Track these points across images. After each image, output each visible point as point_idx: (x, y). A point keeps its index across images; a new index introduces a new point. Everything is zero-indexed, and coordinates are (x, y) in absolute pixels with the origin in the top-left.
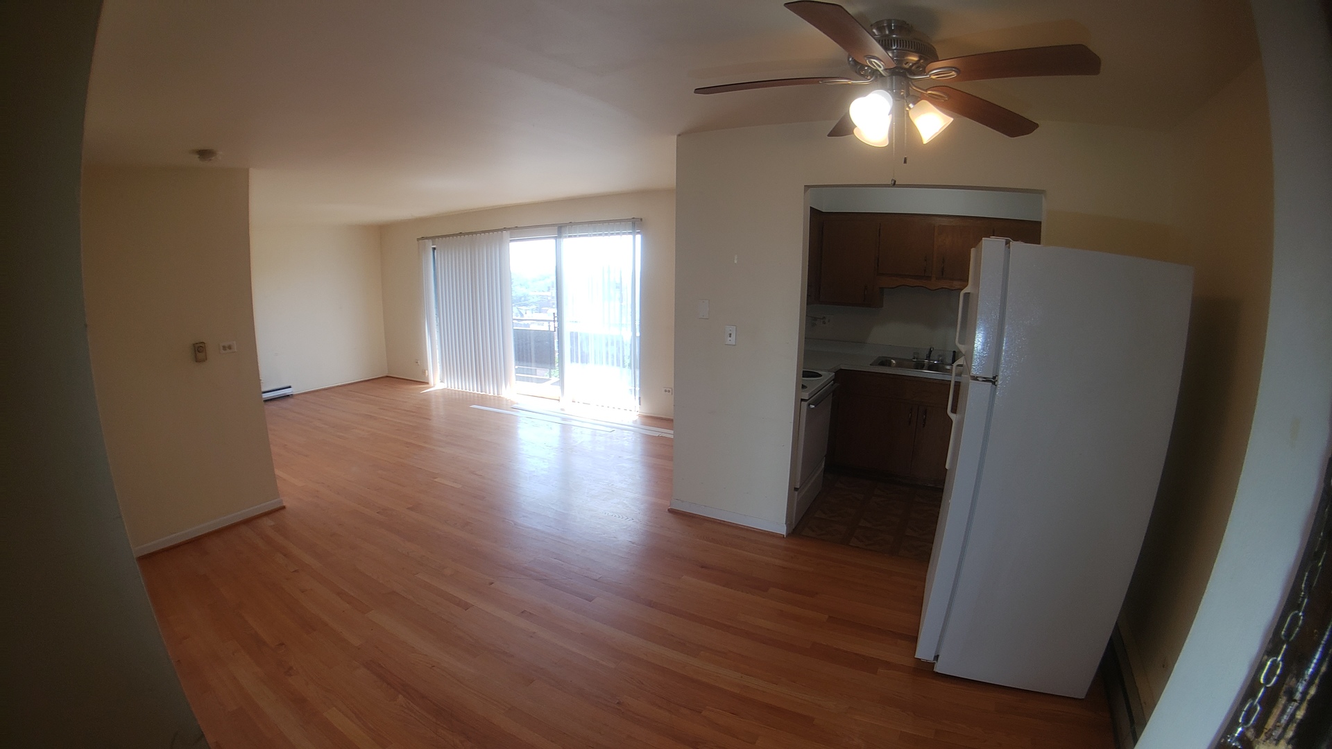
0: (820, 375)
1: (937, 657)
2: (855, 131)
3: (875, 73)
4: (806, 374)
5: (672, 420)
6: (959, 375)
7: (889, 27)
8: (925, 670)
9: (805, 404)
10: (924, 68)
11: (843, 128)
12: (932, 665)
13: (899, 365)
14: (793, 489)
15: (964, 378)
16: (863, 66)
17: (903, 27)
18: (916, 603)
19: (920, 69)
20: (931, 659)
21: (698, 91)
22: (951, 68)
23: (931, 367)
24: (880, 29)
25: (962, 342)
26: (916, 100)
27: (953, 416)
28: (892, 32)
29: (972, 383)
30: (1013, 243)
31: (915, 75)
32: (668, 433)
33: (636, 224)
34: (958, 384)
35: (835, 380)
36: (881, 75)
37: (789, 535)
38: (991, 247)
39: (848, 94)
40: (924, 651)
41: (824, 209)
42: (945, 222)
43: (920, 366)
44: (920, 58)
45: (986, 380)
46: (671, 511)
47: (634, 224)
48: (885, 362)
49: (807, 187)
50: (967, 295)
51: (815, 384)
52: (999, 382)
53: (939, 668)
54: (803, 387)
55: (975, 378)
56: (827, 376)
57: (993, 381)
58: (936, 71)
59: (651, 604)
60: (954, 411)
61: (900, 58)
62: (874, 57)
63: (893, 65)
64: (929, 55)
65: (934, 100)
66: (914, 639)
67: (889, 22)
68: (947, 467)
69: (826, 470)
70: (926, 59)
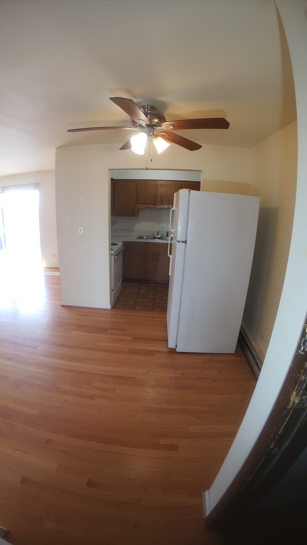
0: (117, 244)
1: (176, 346)
2: (132, 148)
3: (141, 126)
4: (113, 244)
5: (59, 268)
6: (172, 240)
7: (148, 108)
8: (173, 351)
9: (113, 256)
10: (160, 125)
11: (126, 146)
12: (175, 349)
13: (147, 238)
14: (112, 290)
15: (174, 241)
16: (136, 123)
17: (153, 108)
18: (165, 327)
19: (159, 125)
20: (174, 347)
21: (69, 131)
22: (171, 125)
23: (159, 238)
24: (144, 108)
25: (172, 228)
26: (156, 136)
27: (170, 256)
28: (148, 110)
29: (178, 243)
30: (191, 191)
31: (156, 127)
32: (57, 274)
33: (37, 185)
34: (171, 244)
35: (123, 246)
36: (143, 127)
37: (111, 308)
38: (183, 192)
39: (130, 133)
40: (171, 345)
41: (115, 178)
42: (162, 183)
43: (155, 238)
44: (159, 120)
45: (183, 242)
46: (62, 306)
47: (35, 185)
48: (141, 238)
49: (110, 170)
50: (173, 211)
51: (116, 248)
52: (188, 242)
53: (178, 350)
54: (112, 249)
55: (179, 242)
56: (120, 244)
57: (185, 242)
58: (165, 126)
59: (61, 345)
60: (170, 254)
61: (150, 120)
62: (141, 120)
63: (148, 123)
64: (162, 119)
65: (163, 137)
66: (166, 341)
67: (148, 106)
68: (170, 275)
69: (122, 281)
70: (161, 121)
